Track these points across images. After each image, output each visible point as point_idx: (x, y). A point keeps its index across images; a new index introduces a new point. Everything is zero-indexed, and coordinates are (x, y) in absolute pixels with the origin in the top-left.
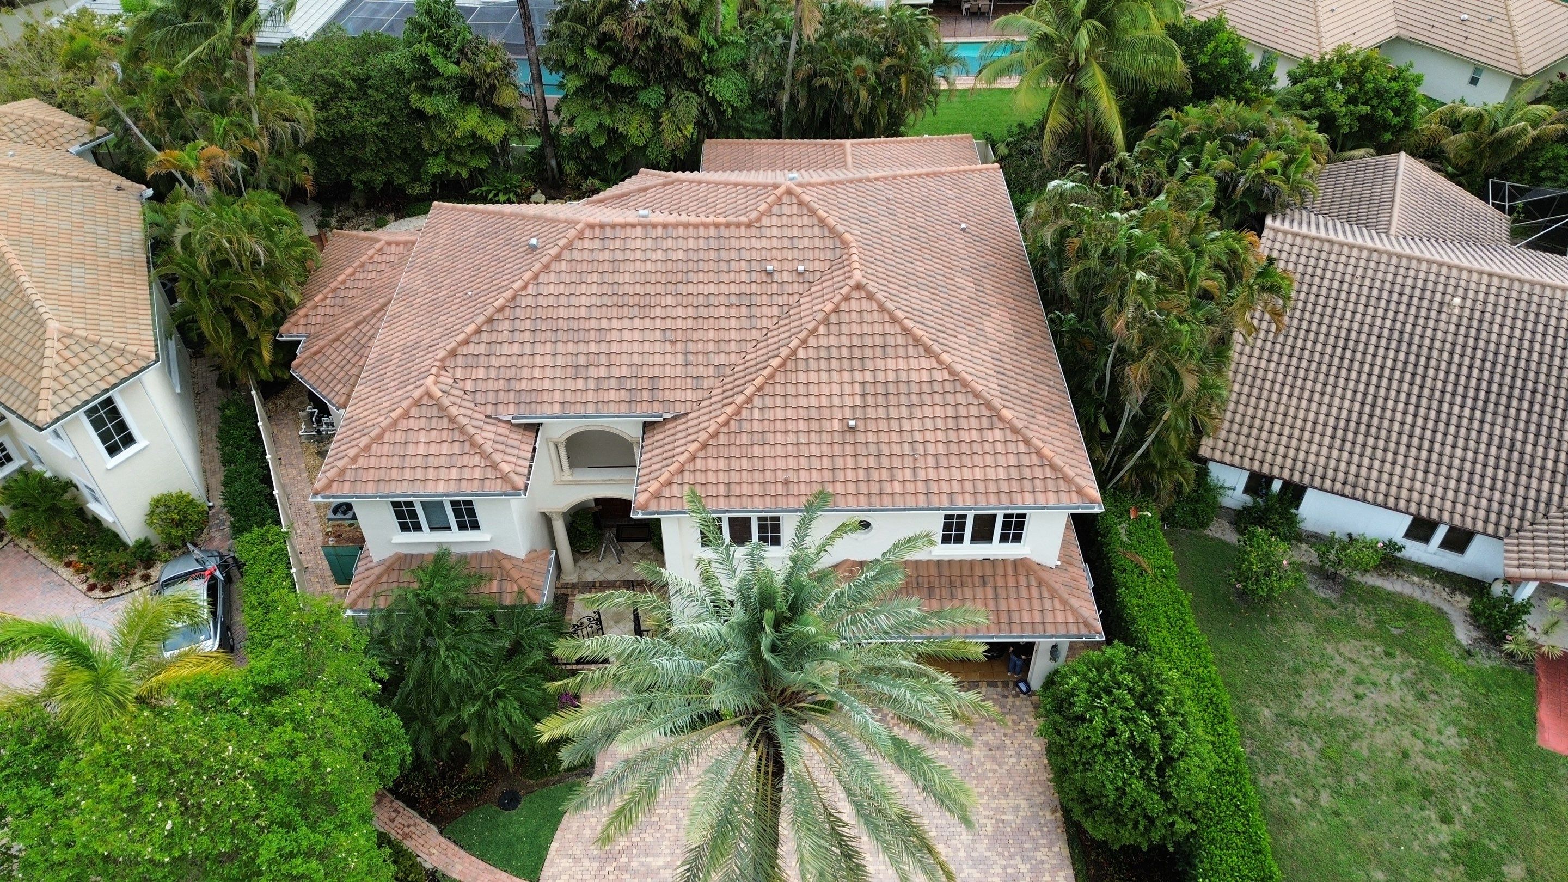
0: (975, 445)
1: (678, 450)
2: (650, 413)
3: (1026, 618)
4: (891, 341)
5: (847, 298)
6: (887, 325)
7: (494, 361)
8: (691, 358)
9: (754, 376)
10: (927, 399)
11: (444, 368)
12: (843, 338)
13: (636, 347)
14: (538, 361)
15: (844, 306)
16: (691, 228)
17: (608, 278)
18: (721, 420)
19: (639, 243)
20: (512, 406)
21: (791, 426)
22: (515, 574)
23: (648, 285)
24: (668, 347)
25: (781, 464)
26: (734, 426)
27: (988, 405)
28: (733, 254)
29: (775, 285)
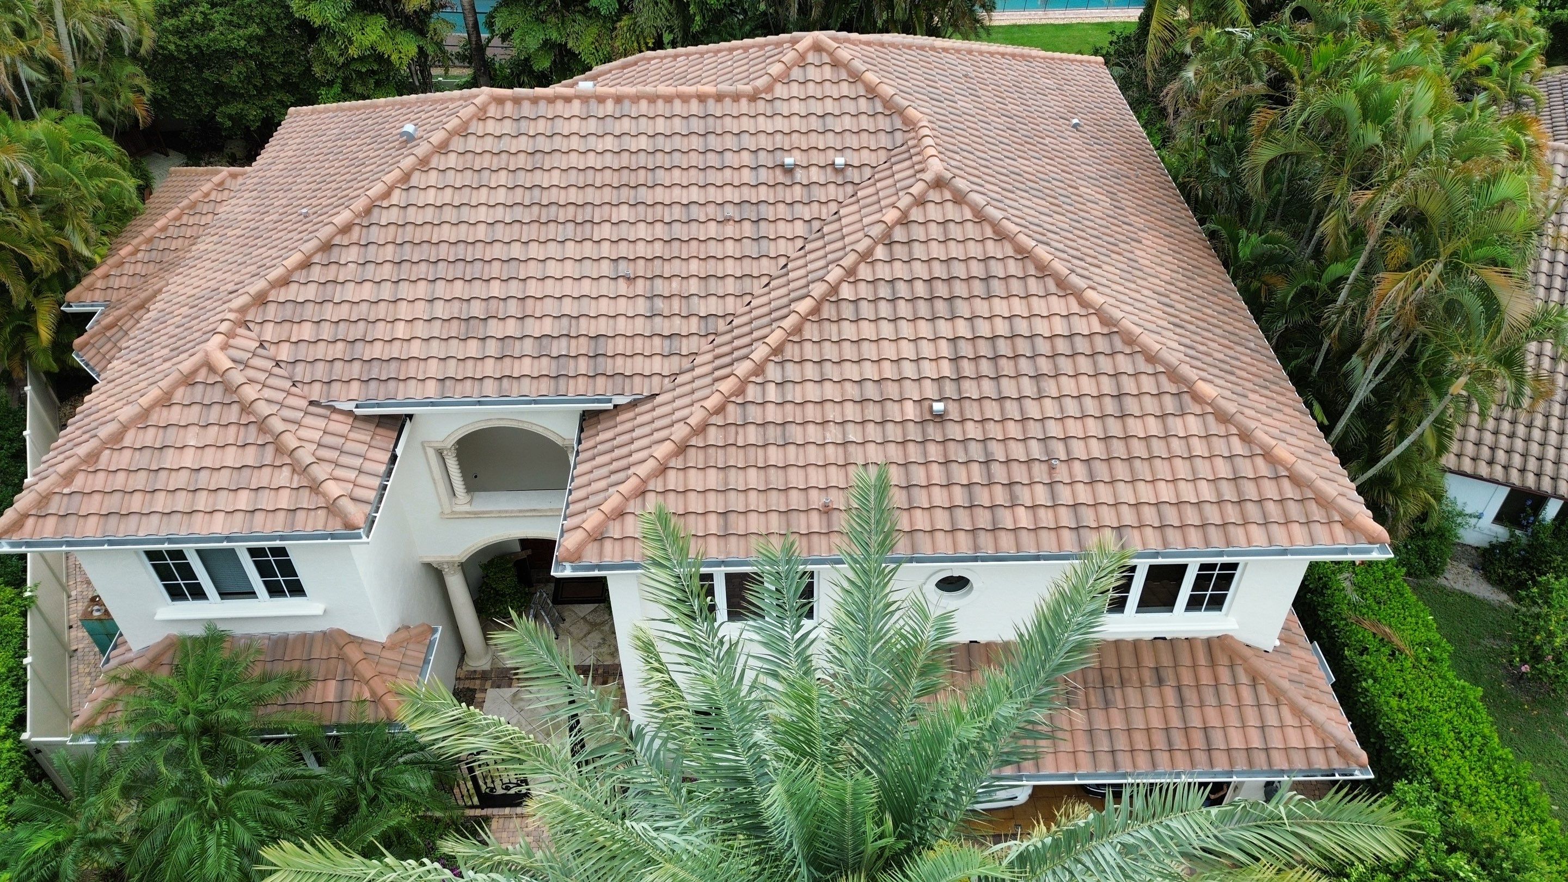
0: (1154, 442)
1: (636, 457)
2: (590, 395)
3: (1237, 741)
4: (997, 269)
5: (921, 202)
6: (990, 244)
7: (329, 312)
8: (659, 304)
9: (767, 330)
10: (1065, 365)
11: (245, 324)
12: (917, 265)
13: (568, 287)
14: (404, 311)
15: (916, 214)
16: (660, 103)
17: (523, 179)
18: (710, 403)
19: (575, 125)
20: (355, 385)
21: (832, 413)
22: (366, 670)
23: (590, 190)
24: (622, 287)
25: (816, 478)
26: (733, 414)
27: (1173, 374)
28: (730, 142)
29: (797, 188)
